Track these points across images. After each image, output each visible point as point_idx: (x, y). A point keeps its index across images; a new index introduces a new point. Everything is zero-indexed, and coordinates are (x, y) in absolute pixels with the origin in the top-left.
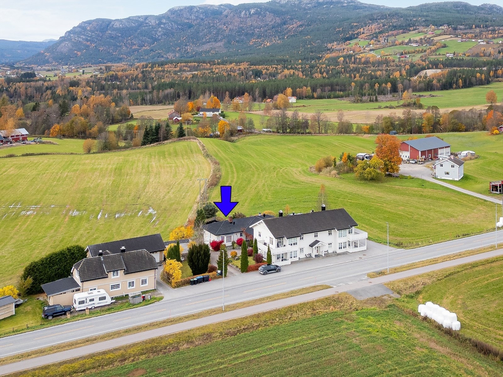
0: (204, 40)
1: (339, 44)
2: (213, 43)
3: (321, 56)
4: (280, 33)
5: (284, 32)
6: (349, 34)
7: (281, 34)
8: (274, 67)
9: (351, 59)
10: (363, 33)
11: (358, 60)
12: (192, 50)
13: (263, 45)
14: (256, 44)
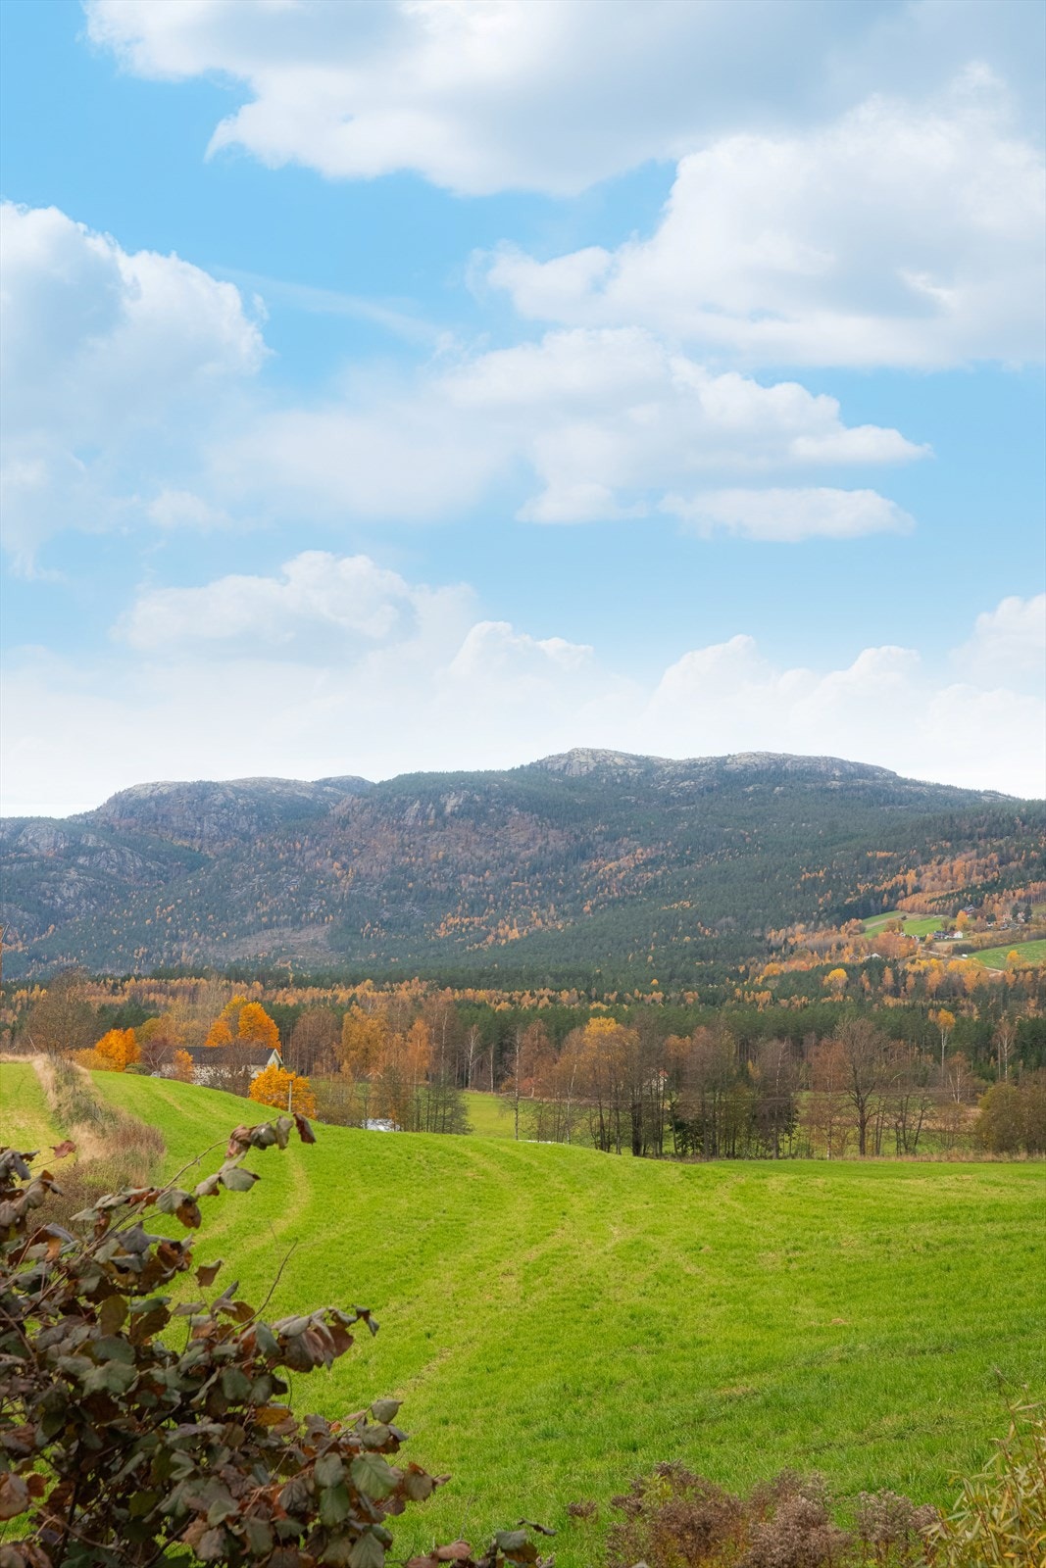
0: (250, 918)
1: (815, 930)
2: (287, 931)
3: (742, 969)
4: (563, 891)
5: (582, 889)
6: (858, 892)
7: (569, 897)
8: (542, 997)
9: (881, 975)
10: (917, 890)
11: (911, 981)
12: (197, 956)
13: (490, 938)
14: (462, 935)
